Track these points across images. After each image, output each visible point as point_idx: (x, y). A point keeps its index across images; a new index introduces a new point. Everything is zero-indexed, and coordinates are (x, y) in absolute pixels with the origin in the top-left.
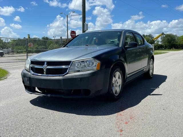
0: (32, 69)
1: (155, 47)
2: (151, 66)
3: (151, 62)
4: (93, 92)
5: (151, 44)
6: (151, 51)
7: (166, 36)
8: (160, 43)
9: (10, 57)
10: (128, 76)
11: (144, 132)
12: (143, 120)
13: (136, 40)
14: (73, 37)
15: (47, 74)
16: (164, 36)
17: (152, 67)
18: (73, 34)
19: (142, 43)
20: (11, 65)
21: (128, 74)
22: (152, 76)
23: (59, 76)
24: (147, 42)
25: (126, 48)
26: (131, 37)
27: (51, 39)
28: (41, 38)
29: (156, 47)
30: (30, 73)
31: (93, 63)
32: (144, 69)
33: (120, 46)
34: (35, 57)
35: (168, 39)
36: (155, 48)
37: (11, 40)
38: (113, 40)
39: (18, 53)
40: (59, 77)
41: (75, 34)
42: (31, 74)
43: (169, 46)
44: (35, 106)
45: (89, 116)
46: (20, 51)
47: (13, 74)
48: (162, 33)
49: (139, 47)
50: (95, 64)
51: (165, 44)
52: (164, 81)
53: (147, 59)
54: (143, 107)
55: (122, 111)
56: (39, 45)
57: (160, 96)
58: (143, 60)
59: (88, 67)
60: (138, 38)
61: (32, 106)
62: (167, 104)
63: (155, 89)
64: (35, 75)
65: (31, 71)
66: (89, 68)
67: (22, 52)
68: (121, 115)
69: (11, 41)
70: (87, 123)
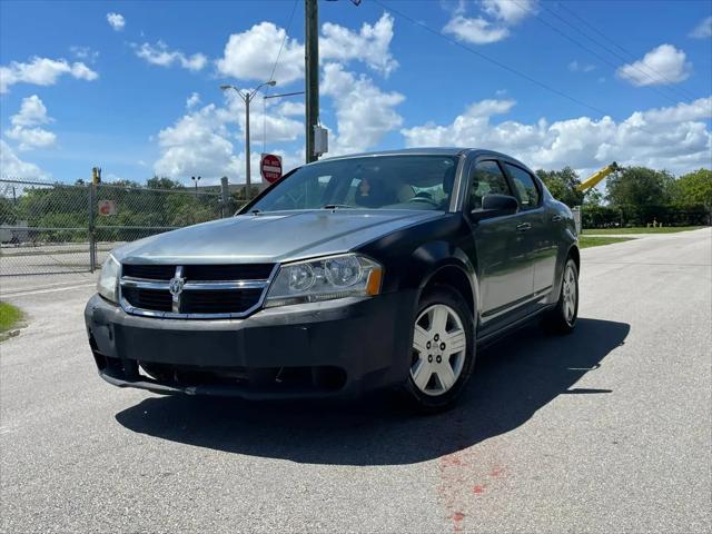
0: (127, 292)
1: (584, 218)
2: (569, 285)
3: (569, 271)
4: (354, 376)
5: (571, 207)
6: (568, 231)
7: (625, 175)
8: (604, 204)
9: (23, 254)
10: (483, 320)
11: (543, 519)
12: (537, 478)
13: (510, 188)
14: (269, 179)
15: (182, 311)
16: (620, 174)
17: (573, 291)
18: (270, 165)
19: (535, 200)
20: (30, 287)
21: (484, 315)
22: (572, 322)
23: (231, 318)
24: (555, 196)
25: (476, 219)
26: (495, 178)
27: (183, 188)
28: (143, 183)
29: (587, 217)
30: (118, 310)
31: (354, 272)
32: (543, 297)
33: (454, 208)
34: (140, 249)
35: (634, 188)
36: (583, 222)
37: (26, 190)
38: (425, 190)
39: (53, 239)
40: (228, 322)
41: (280, 166)
42: (123, 312)
43: (638, 212)
44: (136, 431)
45: (338, 467)
46: (61, 231)
47: (43, 320)
48: (611, 163)
49: (521, 213)
50: (361, 274)
51: (624, 205)
52: (620, 342)
53: (553, 260)
54: (539, 433)
55: (461, 448)
56: (136, 208)
57: (603, 394)
58: (537, 265)
59: (335, 286)
60: (520, 182)
61: (127, 432)
62: (628, 423)
63: (585, 372)
64: (137, 318)
65: (124, 302)
66: (341, 289)
67: (68, 238)
68: (456, 462)
69: (26, 194)
70: (331, 489)
